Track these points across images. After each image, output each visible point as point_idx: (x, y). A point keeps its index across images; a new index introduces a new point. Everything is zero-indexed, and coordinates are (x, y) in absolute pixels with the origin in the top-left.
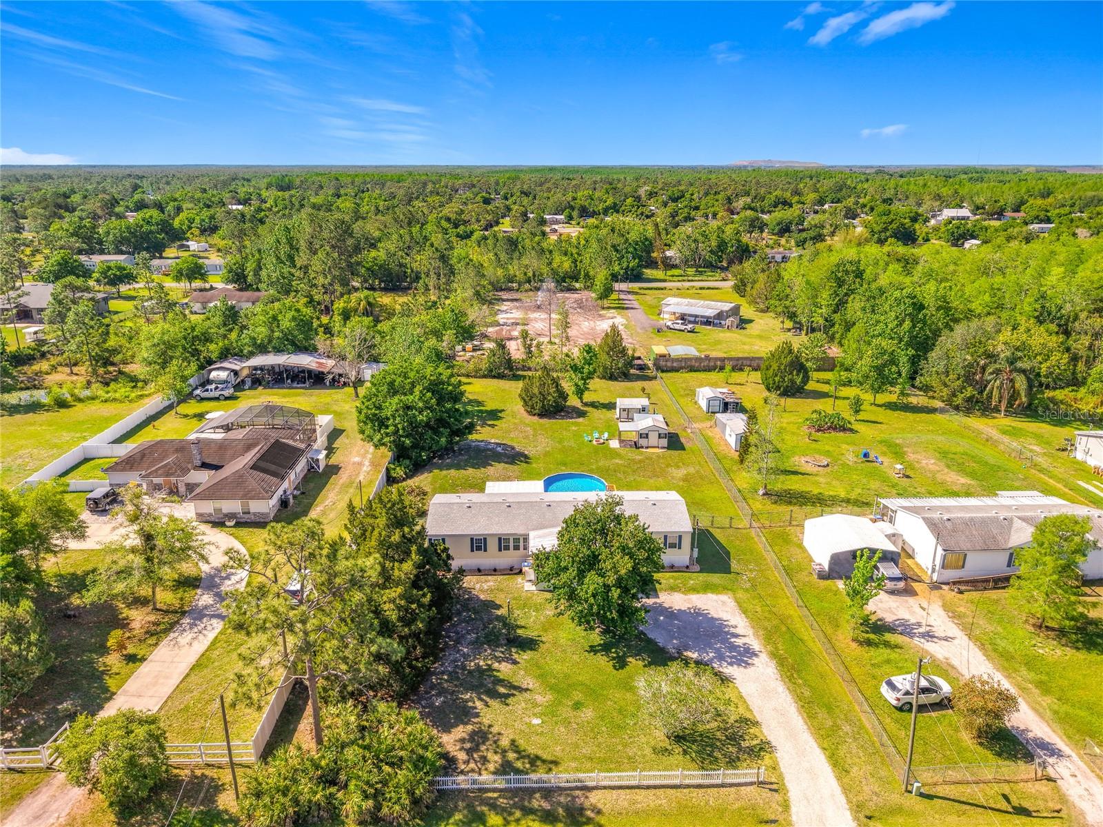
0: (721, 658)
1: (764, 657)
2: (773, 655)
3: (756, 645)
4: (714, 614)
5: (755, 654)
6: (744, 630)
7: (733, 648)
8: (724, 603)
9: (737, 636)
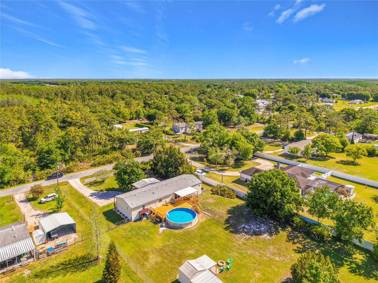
0: (98, 193)
1: (87, 196)
2: (85, 197)
3: (90, 198)
4: (103, 200)
5: (90, 196)
6: (94, 200)
7: (96, 195)
8: (101, 204)
9: (95, 198)
